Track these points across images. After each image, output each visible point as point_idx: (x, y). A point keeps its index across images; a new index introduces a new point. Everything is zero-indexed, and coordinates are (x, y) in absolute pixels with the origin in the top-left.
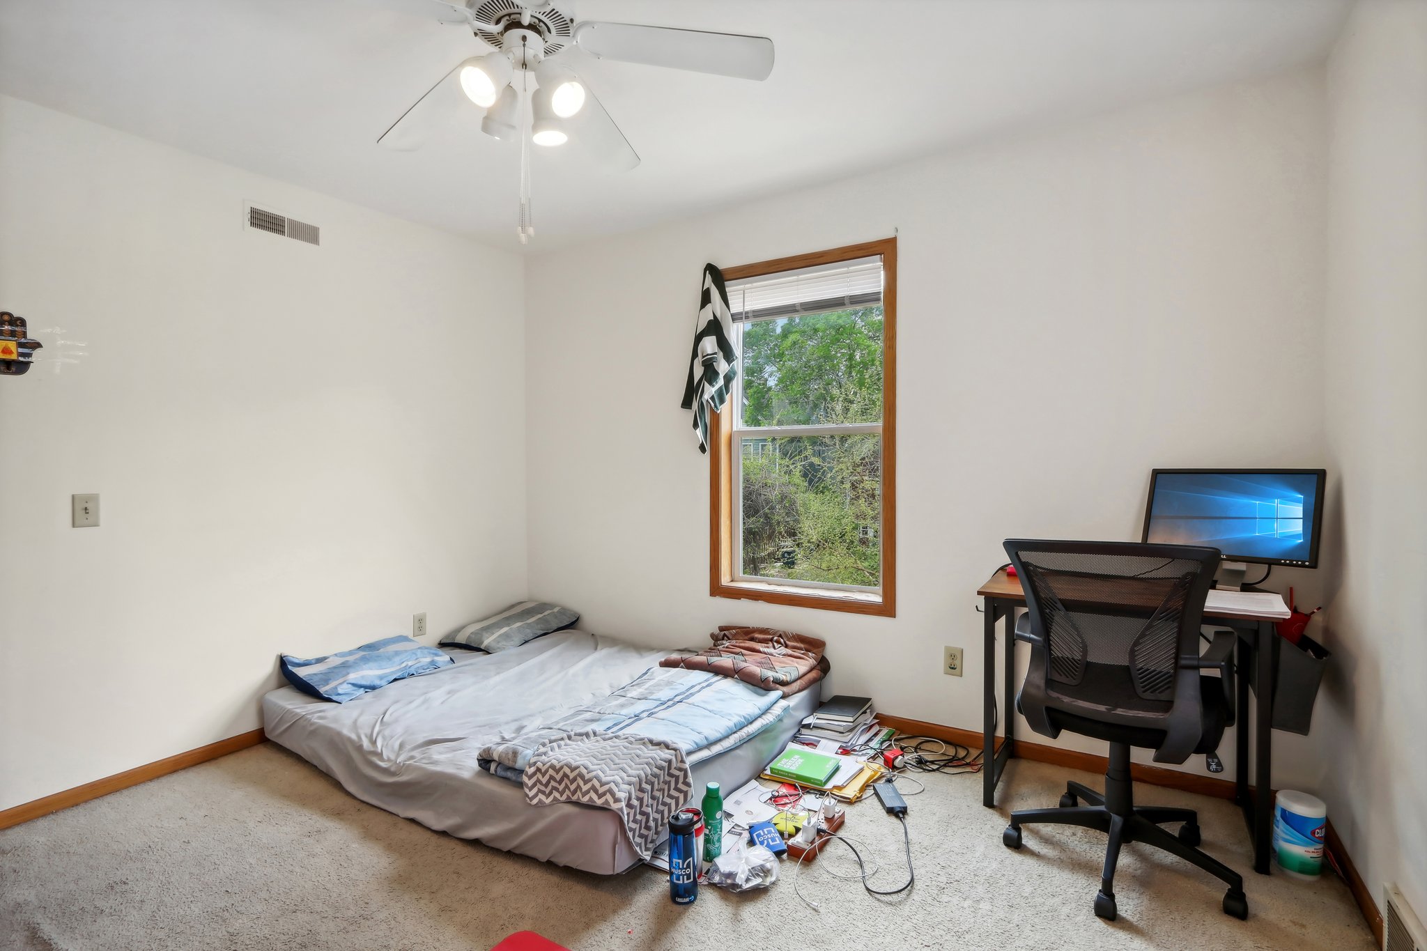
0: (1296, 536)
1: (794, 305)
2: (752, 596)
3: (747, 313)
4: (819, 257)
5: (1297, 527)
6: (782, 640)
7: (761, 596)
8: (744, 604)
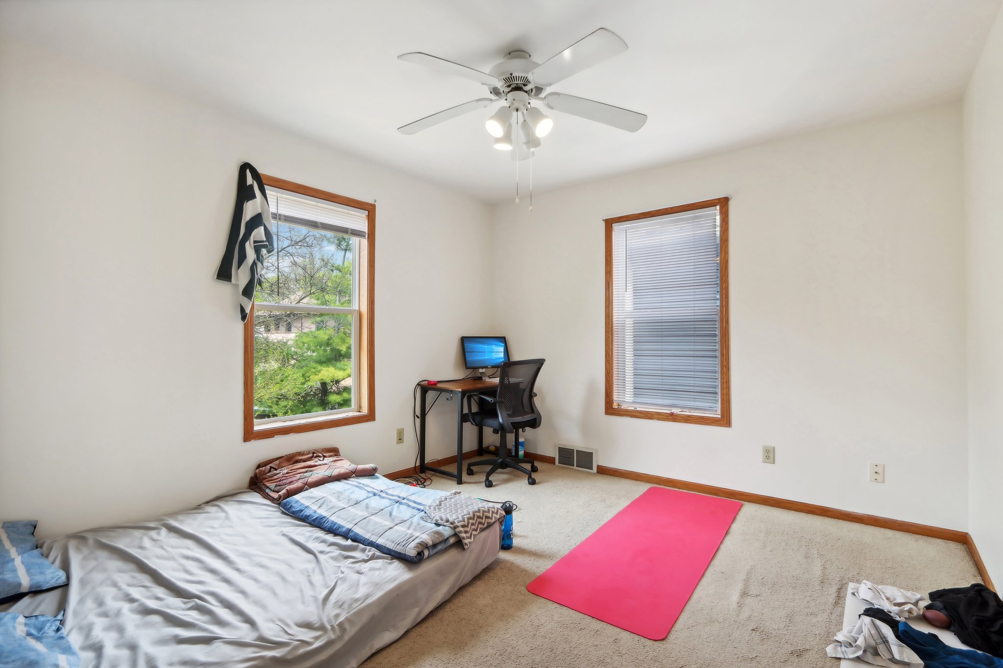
0: (501, 358)
1: (316, 222)
2: (283, 431)
3: (280, 215)
4: (334, 197)
5: (502, 355)
6: (320, 455)
7: (291, 430)
8: (278, 440)
